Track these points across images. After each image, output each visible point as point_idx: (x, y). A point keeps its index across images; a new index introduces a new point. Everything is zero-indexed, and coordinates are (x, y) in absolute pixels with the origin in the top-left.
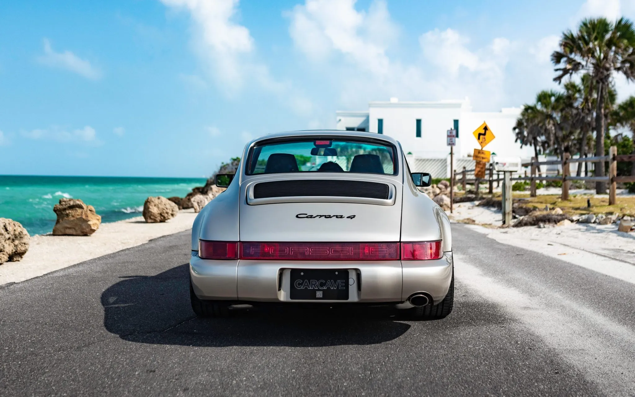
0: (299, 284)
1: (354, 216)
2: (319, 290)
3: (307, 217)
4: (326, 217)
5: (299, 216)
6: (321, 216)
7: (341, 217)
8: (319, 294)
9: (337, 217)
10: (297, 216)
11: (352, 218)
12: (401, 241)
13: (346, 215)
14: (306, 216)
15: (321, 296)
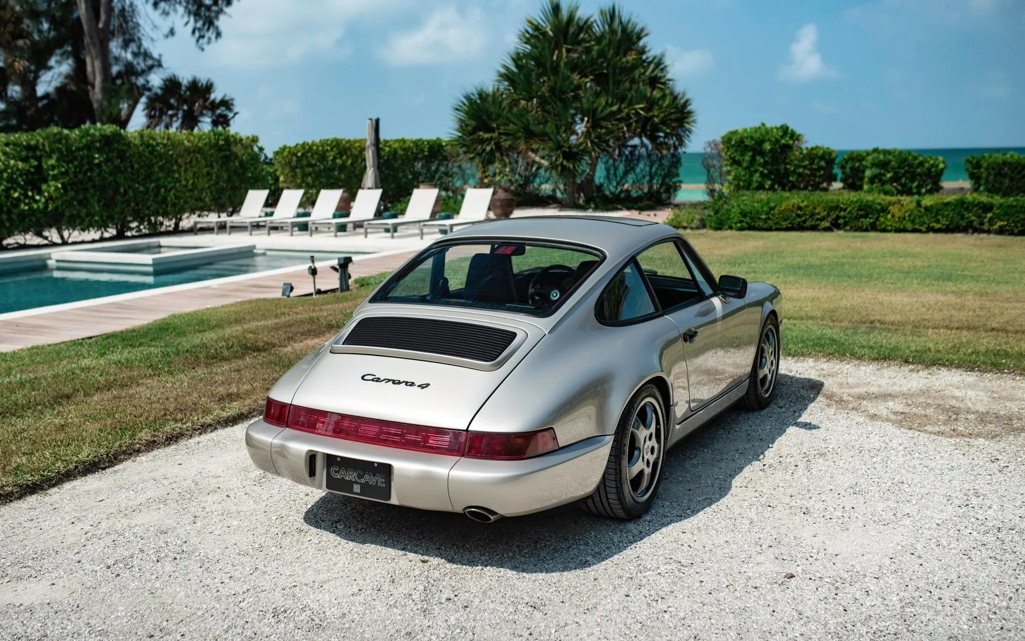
0: (336, 472)
1: (428, 385)
2: (356, 483)
3: (373, 380)
4: (394, 382)
5: (365, 378)
6: (389, 380)
7: (412, 384)
8: (357, 488)
9: (406, 383)
10: (363, 378)
11: (423, 388)
12: (469, 429)
13: (417, 384)
14: (371, 377)
15: (359, 491)
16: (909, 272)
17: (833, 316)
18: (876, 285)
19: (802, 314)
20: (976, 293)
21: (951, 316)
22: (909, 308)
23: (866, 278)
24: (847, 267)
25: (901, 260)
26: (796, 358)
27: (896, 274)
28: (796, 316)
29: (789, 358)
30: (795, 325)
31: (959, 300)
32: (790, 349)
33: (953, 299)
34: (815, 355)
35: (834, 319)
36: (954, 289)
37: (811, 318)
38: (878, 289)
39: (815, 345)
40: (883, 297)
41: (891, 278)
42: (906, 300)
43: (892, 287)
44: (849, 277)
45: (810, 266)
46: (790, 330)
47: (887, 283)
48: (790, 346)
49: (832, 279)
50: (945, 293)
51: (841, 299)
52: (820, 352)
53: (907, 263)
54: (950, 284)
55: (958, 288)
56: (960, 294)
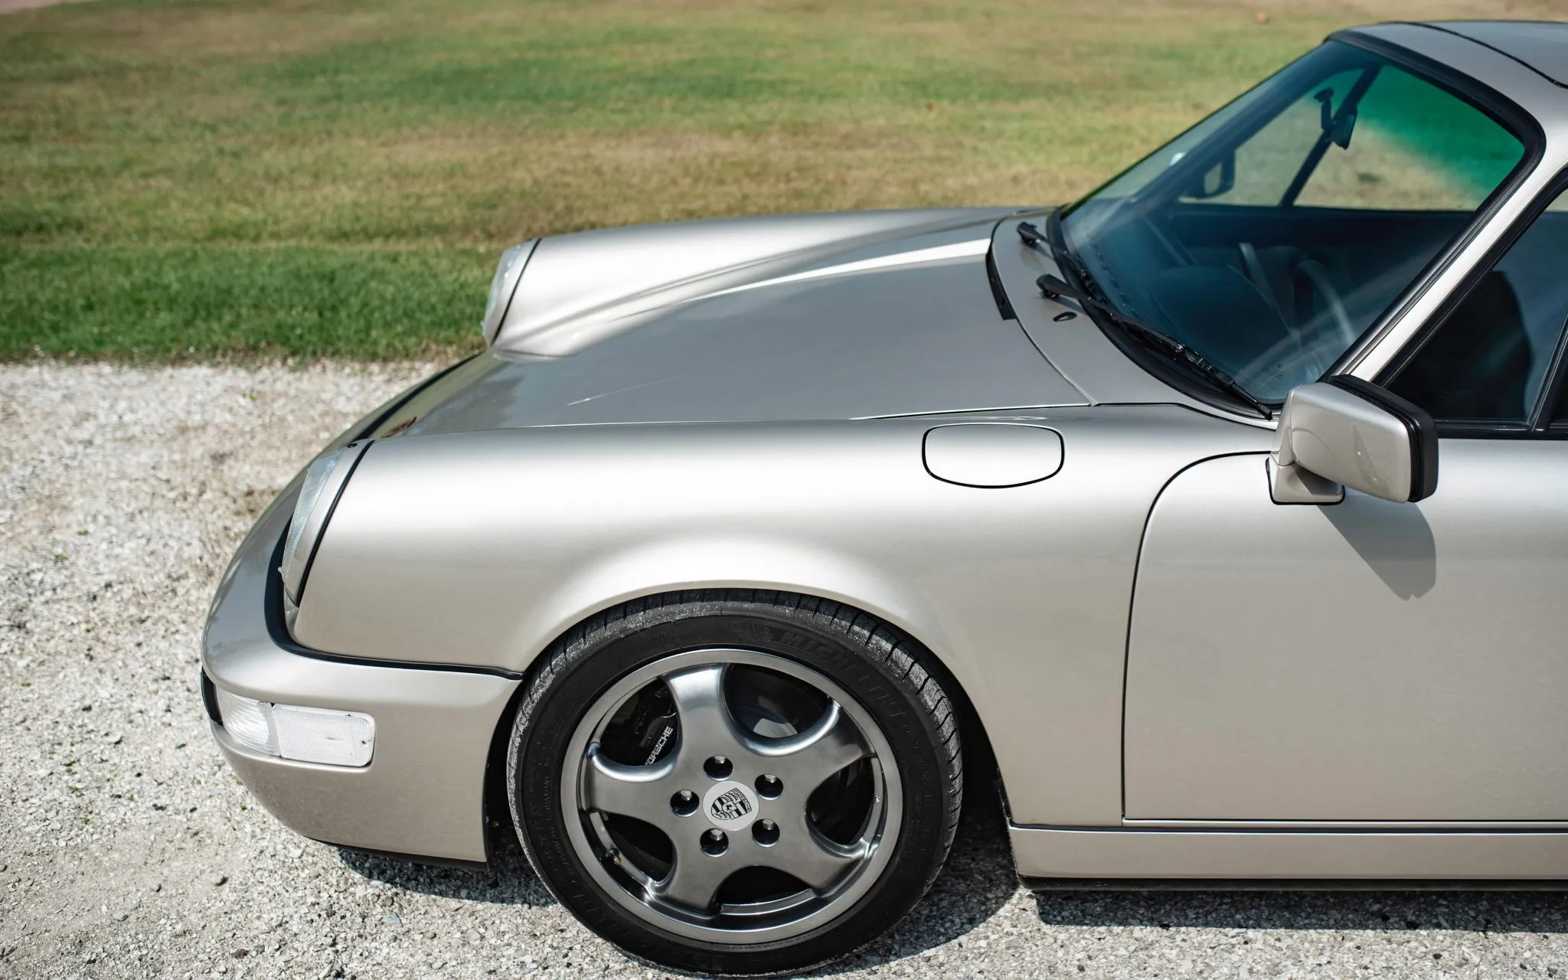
16: (653, 80)
17: (489, 222)
18: (589, 117)
19: (420, 217)
20: (784, 127)
21: (745, 197)
22: (655, 179)
23: (571, 98)
24: (534, 72)
25: (640, 48)
26: (392, 366)
27: (631, 86)
28: (404, 226)
29: (375, 368)
30: (395, 259)
31: (755, 150)
32: (375, 343)
33: (740, 147)
34: (438, 353)
35: (493, 228)
36: (743, 118)
37: (441, 230)
38: (592, 130)
39: (438, 324)
40: (605, 153)
41: (620, 98)
42: (650, 153)
43: (620, 119)
44: (537, 99)
45: (461, 74)
46: (378, 275)
47: (613, 111)
48: (374, 333)
49: (500, 105)
50: (726, 132)
51: (514, 163)
52: (450, 343)
53: (650, 57)
54: (732, 105)
55: (750, 116)
56: (755, 132)
